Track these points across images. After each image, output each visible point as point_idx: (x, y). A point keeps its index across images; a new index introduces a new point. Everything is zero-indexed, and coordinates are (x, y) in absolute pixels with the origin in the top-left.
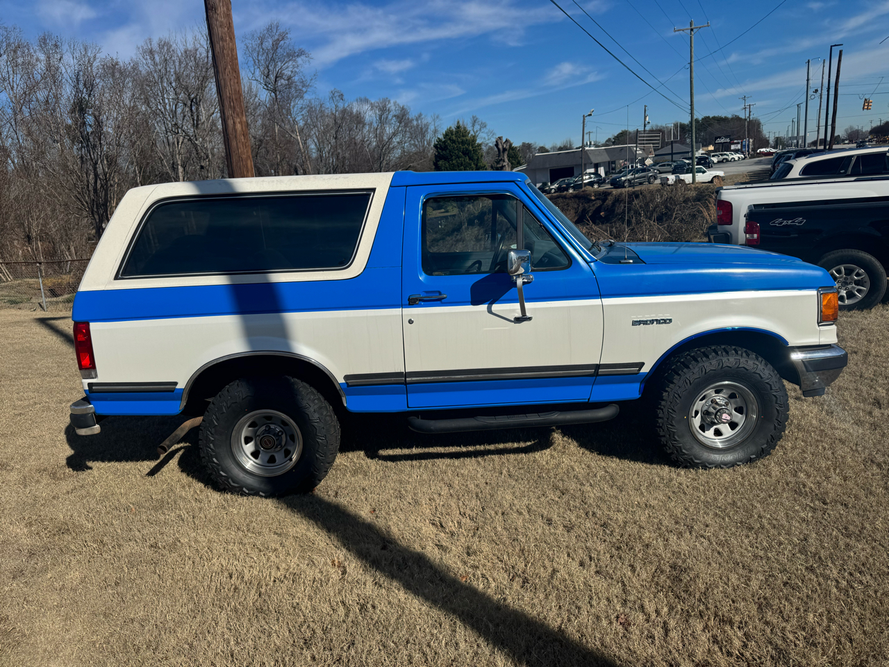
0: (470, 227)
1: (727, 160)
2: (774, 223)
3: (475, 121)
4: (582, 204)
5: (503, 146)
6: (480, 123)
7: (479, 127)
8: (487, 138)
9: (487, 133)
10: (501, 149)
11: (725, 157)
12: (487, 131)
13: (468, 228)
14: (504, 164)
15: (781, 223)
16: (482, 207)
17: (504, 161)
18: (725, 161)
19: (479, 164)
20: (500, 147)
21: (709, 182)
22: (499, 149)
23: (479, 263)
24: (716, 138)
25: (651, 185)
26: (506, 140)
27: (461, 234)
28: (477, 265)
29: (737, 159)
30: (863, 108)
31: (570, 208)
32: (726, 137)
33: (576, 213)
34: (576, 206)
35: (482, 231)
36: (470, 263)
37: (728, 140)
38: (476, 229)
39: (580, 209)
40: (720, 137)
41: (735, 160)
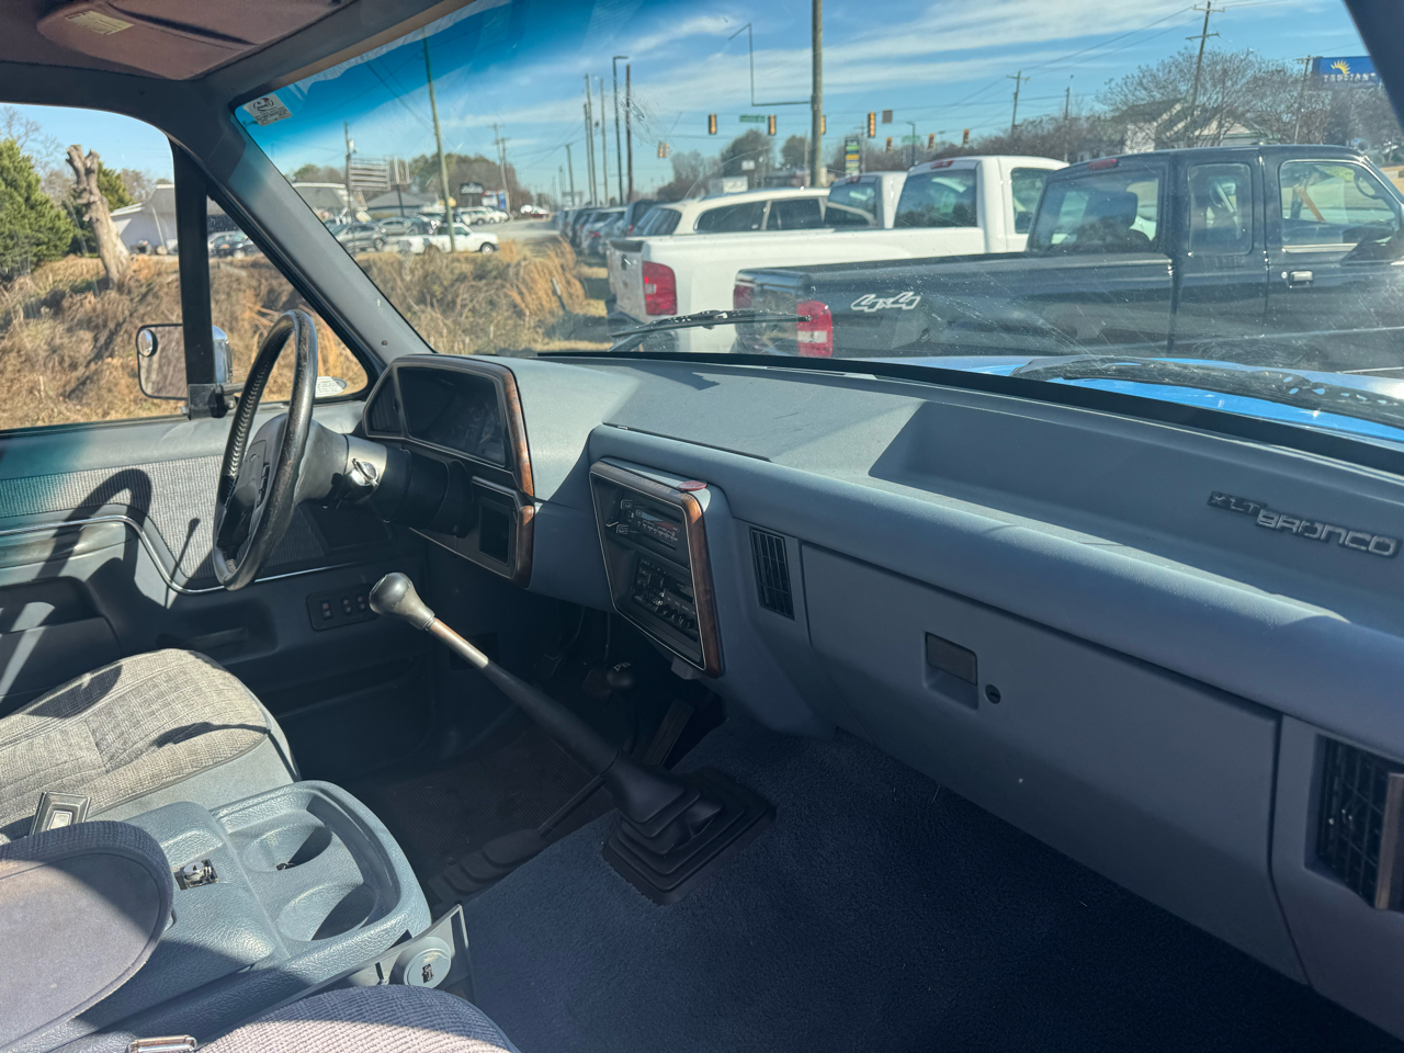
0: (32, 321)
1: (484, 222)
2: (858, 305)
3: (11, 117)
4: (267, 280)
5: (85, 164)
6: (24, 121)
7: (22, 130)
8: (44, 152)
9: (42, 142)
10: (82, 170)
11: (480, 216)
12: (41, 138)
13: (27, 324)
14: (92, 199)
15: (872, 305)
16: (54, 282)
17: (91, 193)
18: (480, 222)
19: (33, 198)
20: (79, 164)
21: (476, 252)
22: (76, 170)
23: (137, 483)
24: (462, 186)
25: (381, 254)
26: (91, 154)
27: (11, 336)
28: (125, 496)
29: (497, 220)
30: (659, 156)
31: (243, 287)
32: (477, 184)
33: (257, 295)
34: (254, 283)
35: (60, 329)
36: (72, 491)
37: (479, 190)
38: (46, 325)
39: (264, 289)
40: (467, 184)
41: (495, 222)
